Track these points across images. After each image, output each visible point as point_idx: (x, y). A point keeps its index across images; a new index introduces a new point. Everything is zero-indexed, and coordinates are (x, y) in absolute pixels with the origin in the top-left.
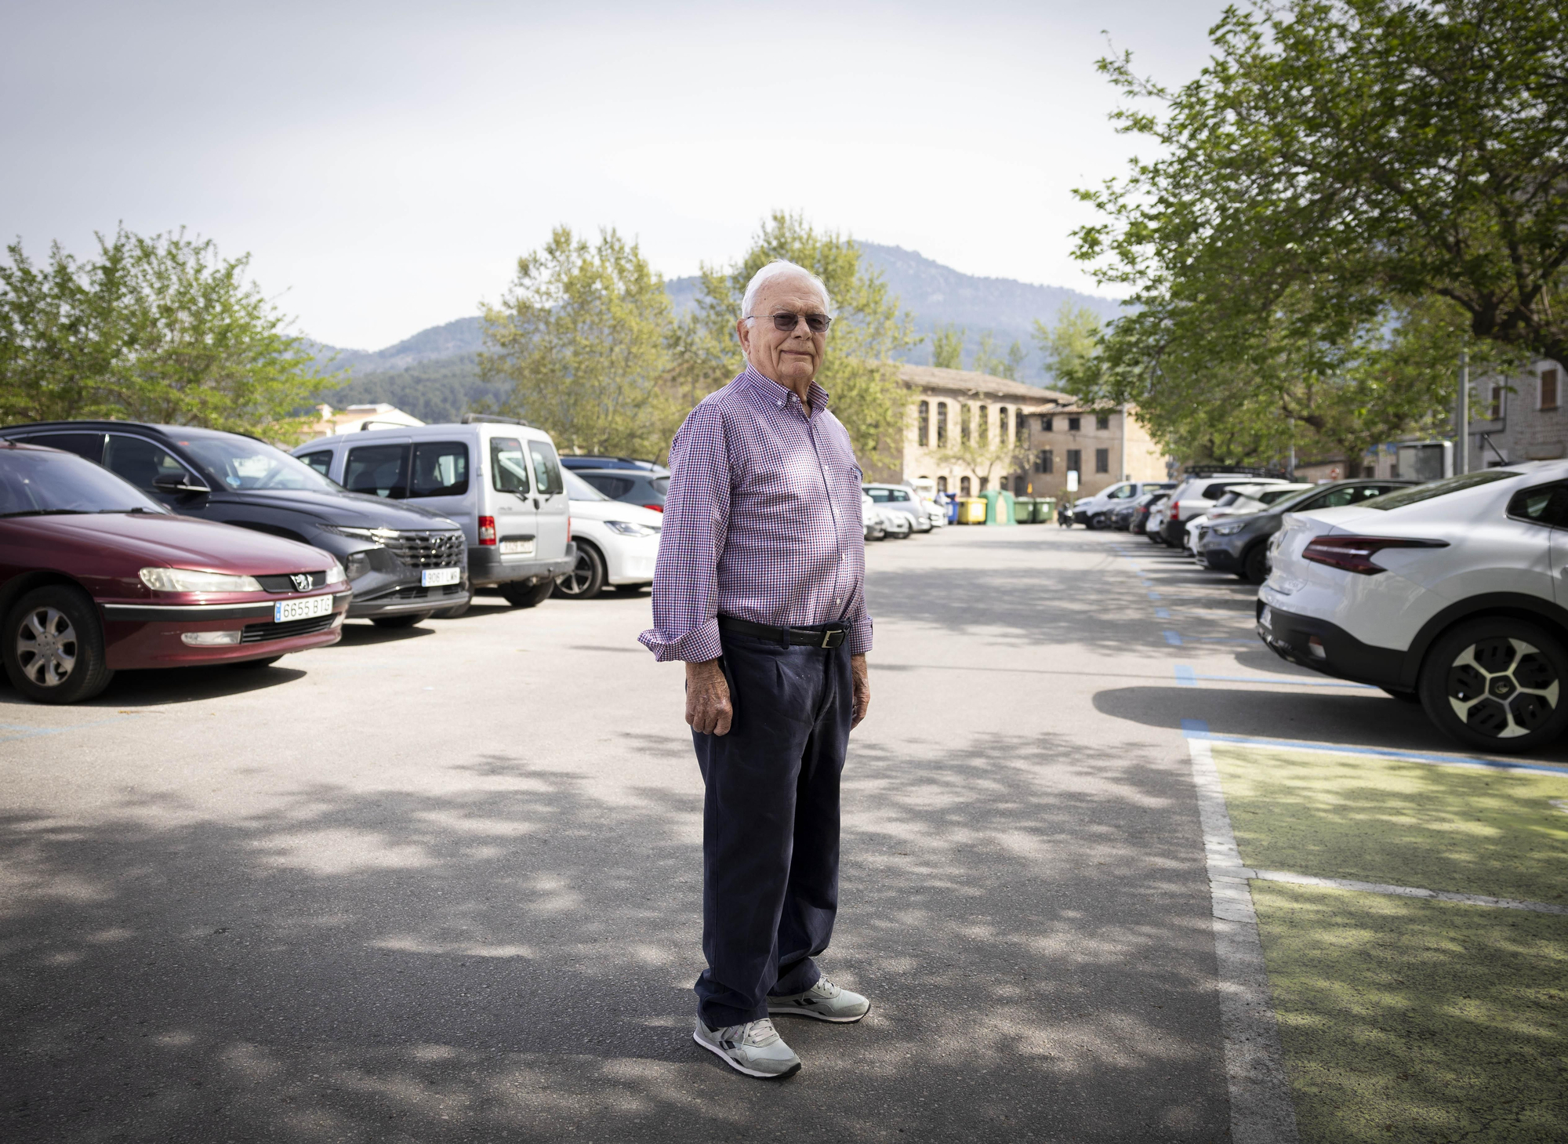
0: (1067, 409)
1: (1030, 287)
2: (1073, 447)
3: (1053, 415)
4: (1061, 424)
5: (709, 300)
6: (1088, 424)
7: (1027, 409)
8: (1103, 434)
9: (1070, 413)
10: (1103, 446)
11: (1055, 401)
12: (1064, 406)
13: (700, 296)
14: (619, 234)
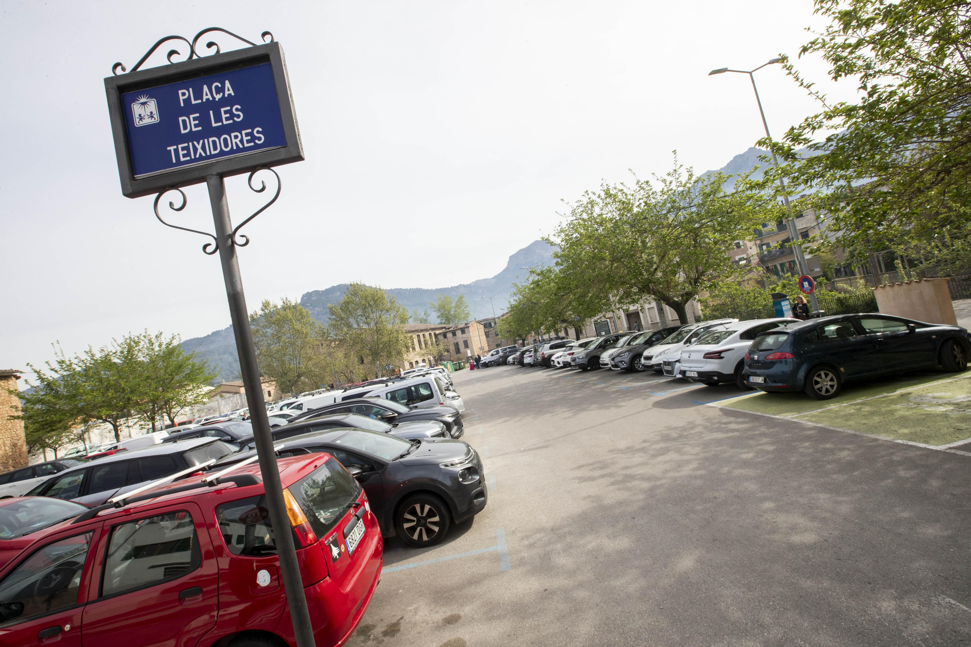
0: (450, 329)
1: (428, 291)
2: (455, 342)
3: (446, 332)
4: (449, 335)
5: (334, 317)
6: (459, 333)
7: (437, 332)
8: (464, 335)
9: (452, 331)
10: (465, 339)
11: (445, 328)
12: (449, 329)
13: (329, 316)
14: (289, 299)
